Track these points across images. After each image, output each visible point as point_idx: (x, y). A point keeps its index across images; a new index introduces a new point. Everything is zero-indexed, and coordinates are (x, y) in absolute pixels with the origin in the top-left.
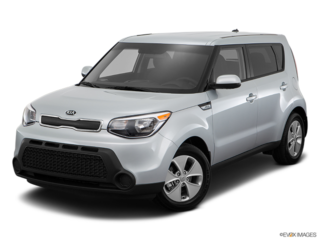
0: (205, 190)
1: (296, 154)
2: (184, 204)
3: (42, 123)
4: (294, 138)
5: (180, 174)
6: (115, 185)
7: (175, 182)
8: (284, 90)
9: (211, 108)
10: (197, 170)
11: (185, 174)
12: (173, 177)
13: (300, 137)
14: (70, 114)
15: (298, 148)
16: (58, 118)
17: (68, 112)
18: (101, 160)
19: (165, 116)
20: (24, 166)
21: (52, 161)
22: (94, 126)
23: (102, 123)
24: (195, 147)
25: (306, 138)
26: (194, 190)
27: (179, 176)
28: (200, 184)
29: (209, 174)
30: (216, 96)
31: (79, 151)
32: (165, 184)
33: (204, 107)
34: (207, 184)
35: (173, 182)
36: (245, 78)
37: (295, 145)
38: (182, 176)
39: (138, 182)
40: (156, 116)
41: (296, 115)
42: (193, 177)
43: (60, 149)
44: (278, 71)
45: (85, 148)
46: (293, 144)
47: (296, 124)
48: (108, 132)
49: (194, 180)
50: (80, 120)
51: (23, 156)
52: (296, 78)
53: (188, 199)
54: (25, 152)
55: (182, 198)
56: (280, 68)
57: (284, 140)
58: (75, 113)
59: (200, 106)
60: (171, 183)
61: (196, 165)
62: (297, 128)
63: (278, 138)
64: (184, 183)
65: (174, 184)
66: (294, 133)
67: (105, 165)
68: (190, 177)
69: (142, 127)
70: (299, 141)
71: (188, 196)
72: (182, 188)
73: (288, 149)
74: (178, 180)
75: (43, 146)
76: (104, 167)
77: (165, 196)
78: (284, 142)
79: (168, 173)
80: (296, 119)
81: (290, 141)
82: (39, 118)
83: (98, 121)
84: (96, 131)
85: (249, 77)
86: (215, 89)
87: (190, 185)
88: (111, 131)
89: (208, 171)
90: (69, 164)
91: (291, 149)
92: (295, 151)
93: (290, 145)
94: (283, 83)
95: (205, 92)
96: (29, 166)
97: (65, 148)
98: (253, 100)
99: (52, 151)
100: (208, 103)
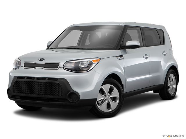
0: (121, 105)
1: (173, 93)
2: (109, 113)
3: (24, 66)
4: (171, 83)
5: (106, 95)
6: (68, 101)
7: (103, 100)
8: (165, 55)
9: (123, 59)
10: (116, 93)
11: (109, 95)
12: (102, 97)
13: (175, 84)
14: (41, 60)
15: (174, 90)
16: (34, 63)
17: (40, 59)
18: (60, 85)
19: (97, 61)
20: (14, 92)
21: (30, 87)
22: (55, 66)
23: (60, 64)
24: (113, 79)
25: (178, 85)
26: (114, 105)
27: (105, 96)
28: (118, 101)
29: (123, 96)
30: (126, 53)
31: (47, 81)
32: (97, 101)
33: (119, 58)
34: (122, 102)
35: (102, 100)
36: (142, 46)
38: (107, 96)
39: (81, 98)
40: (91, 60)
41: (172, 70)
42: (113, 97)
43: (35, 80)
44: (161, 44)
45: (50, 79)
46: (171, 87)
47: (172, 75)
48: (64, 69)
49: (114, 99)
50: (46, 63)
51: (13, 87)
52: (171, 49)
53: (111, 110)
54: (14, 84)
55: (107, 110)
56: (162, 43)
57: (166, 84)
58: (44, 59)
59: (117, 57)
60: (100, 100)
61: (115, 90)
62: (173, 78)
63: (162, 82)
64: (108, 101)
65: (103, 101)
66: (171, 81)
69: (83, 66)
70: (174, 86)
71: (111, 109)
72: (107, 104)
73: (168, 90)
74: (105, 99)
75: (25, 79)
76: (62, 89)
77: (97, 108)
78: (166, 86)
79: (99, 94)
80: (172, 73)
81: (169, 85)
82: (23, 64)
83: (58, 63)
84: (56, 69)
85: (144, 45)
86: (125, 49)
87: (112, 102)
88: (65, 68)
89: (122, 94)
90: (40, 89)
91: (170, 90)
92: (172, 92)
93: (169, 88)
94: (164, 51)
95: (120, 50)
96: (17, 92)
97: (38, 79)
98: (147, 58)
99: (31, 82)
100: (121, 56)
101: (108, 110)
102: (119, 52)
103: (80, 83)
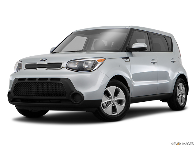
0: (127, 109)
1: (182, 104)
2: (114, 117)
3: (26, 68)
4: (180, 92)
6: (71, 102)
8: (173, 62)
9: (129, 61)
10: (122, 96)
11: (115, 98)
12: (107, 99)
13: (184, 94)
15: (183, 101)
16: (36, 64)
18: (62, 85)
19: (101, 60)
20: (15, 95)
21: (32, 89)
22: (57, 66)
23: (63, 64)
24: (119, 81)
25: (188, 96)
26: (120, 108)
27: (111, 99)
28: (124, 104)
30: (132, 56)
31: (49, 81)
32: (102, 103)
33: (125, 60)
34: (128, 105)
35: (107, 102)
36: (150, 51)
37: (182, 98)
38: (113, 99)
39: (85, 99)
40: (96, 59)
41: (180, 79)
42: (119, 100)
43: (37, 81)
44: (169, 51)
45: (52, 79)
46: (180, 97)
47: (181, 85)
49: (120, 102)
50: (49, 63)
51: (14, 89)
52: (180, 57)
53: (116, 114)
54: (15, 86)
56: (170, 50)
57: (175, 93)
58: (46, 60)
59: (123, 58)
60: (105, 103)
61: (121, 93)
62: (182, 88)
63: (171, 91)
64: (114, 104)
65: (108, 104)
66: (181, 90)
67: (65, 88)
68: (117, 100)
69: (87, 66)
70: (184, 96)
71: (117, 112)
72: (113, 107)
73: (177, 99)
74: (110, 102)
75: (27, 81)
76: (64, 89)
77: (102, 111)
78: (175, 95)
79: (103, 96)
80: (181, 82)
81: (178, 95)
82: (24, 66)
83: (60, 63)
84: (59, 69)
85: (152, 50)
86: (131, 52)
87: (118, 105)
88: (68, 68)
89: (128, 97)
90: (42, 90)
91: (179, 100)
92: (181, 102)
93: (178, 97)
94: (173, 58)
95: (126, 52)
96: (18, 95)
97: (40, 80)
98: (155, 62)
99: (32, 83)
100: (127, 58)
101: (114, 113)
102: (125, 54)
103: (84, 83)
